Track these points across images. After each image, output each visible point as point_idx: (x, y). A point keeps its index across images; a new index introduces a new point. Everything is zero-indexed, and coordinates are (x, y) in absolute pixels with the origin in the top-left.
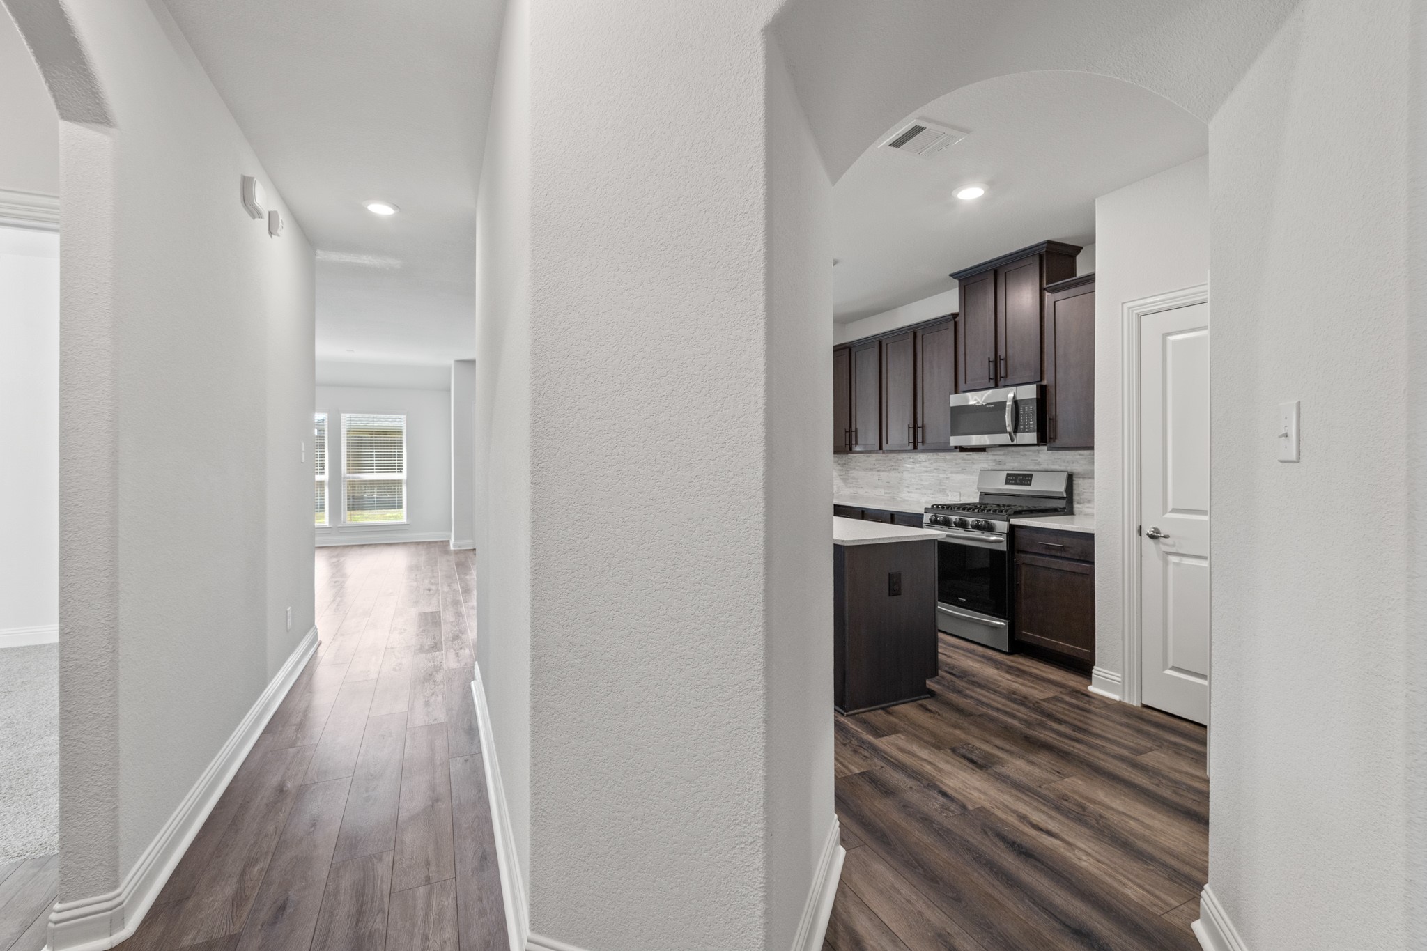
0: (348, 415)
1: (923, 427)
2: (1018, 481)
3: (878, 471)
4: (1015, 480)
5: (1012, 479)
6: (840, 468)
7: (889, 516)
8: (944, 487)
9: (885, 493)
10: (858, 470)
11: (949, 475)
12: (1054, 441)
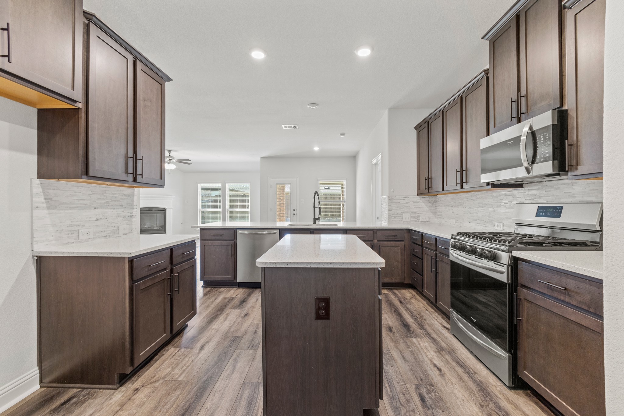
0: (229, 184)
1: (466, 170)
2: (548, 214)
3: (452, 206)
4: (546, 212)
5: (543, 211)
6: (432, 205)
7: (434, 240)
8: (492, 219)
9: (456, 222)
10: (441, 206)
11: (496, 209)
12: (577, 169)
